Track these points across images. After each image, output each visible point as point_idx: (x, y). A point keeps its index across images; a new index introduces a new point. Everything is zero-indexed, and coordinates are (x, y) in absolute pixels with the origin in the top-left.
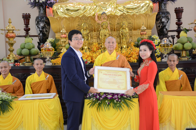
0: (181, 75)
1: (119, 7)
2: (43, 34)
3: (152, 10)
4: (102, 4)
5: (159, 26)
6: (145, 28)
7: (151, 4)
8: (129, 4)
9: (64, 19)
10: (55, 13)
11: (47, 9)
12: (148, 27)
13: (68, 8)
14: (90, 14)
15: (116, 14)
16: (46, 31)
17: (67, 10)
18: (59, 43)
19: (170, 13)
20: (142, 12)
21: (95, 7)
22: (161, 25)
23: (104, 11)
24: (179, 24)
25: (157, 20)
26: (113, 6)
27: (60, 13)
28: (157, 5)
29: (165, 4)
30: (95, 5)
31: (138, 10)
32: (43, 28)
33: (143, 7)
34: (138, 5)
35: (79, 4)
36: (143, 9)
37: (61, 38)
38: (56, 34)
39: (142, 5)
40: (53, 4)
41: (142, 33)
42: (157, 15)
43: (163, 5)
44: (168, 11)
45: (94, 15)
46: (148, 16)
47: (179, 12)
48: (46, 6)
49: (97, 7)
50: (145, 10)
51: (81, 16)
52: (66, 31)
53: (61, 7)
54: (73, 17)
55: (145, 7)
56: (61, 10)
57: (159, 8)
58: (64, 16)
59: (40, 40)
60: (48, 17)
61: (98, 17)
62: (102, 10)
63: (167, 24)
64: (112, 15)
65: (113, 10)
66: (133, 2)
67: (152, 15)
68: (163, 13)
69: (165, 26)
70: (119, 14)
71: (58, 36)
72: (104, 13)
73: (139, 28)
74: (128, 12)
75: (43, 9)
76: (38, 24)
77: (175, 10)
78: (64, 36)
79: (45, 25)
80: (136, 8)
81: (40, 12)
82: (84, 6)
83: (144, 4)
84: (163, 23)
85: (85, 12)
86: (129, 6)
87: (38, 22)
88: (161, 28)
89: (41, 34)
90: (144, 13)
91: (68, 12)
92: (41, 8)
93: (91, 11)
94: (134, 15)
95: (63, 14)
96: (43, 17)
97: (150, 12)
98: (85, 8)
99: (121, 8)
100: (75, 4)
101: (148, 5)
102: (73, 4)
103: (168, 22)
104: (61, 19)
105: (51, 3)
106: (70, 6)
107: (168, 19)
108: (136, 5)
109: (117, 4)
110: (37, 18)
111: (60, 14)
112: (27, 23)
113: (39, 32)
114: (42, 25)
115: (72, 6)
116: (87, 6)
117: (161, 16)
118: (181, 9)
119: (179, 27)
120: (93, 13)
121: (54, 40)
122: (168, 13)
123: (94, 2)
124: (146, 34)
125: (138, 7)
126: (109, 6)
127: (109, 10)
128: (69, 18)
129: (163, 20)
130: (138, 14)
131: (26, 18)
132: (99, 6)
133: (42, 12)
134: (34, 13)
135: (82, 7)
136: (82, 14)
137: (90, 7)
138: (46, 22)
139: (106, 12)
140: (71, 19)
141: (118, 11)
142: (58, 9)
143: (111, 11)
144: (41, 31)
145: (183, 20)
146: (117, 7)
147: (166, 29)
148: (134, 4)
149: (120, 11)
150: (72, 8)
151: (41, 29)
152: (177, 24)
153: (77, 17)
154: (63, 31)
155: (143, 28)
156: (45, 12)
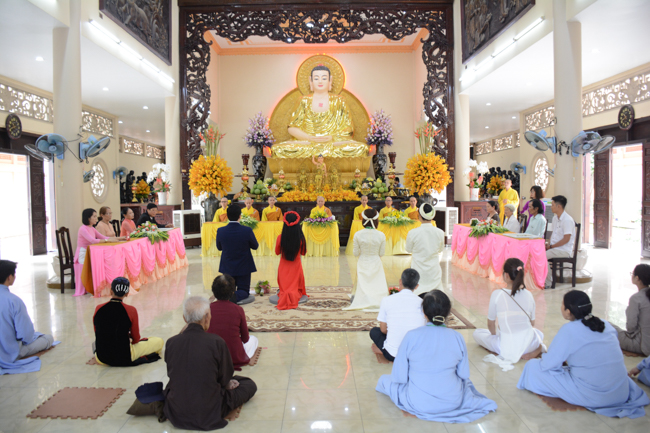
1: (336, 149)
2: (260, 173)
4: (319, 146)
5: (376, 168)
6: (359, 171)
7: (367, 148)
8: (346, 146)
9: (282, 160)
10: (273, 153)
11: (264, 148)
12: (363, 169)
13: (286, 149)
14: (307, 156)
15: (332, 156)
16: (263, 170)
17: (285, 151)
20: (357, 155)
21: (312, 148)
25: (374, 162)
26: (329, 149)
28: (374, 147)
29: (382, 147)
30: (313, 146)
31: (354, 153)
32: (259, 167)
34: (354, 148)
35: (297, 145)
36: (359, 152)
37: (279, 178)
38: (273, 174)
39: (358, 148)
40: (271, 144)
41: (356, 175)
42: (374, 158)
43: (380, 147)
44: (385, 154)
45: (311, 157)
46: (363, 159)
47: (392, 156)
48: (263, 145)
51: (299, 157)
52: (284, 172)
53: (280, 148)
54: (290, 158)
55: (361, 151)
56: (279, 151)
57: (376, 151)
58: (282, 157)
59: (256, 179)
60: (266, 157)
62: (319, 152)
64: (329, 157)
66: (350, 145)
68: (380, 155)
69: (382, 169)
70: (335, 156)
71: (275, 176)
72: (321, 155)
73: (354, 171)
74: (344, 155)
76: (255, 163)
77: (389, 155)
78: (282, 176)
79: (261, 164)
81: (257, 151)
83: (360, 147)
84: (379, 165)
85: (303, 153)
86: (345, 149)
87: (255, 161)
88: (378, 171)
89: (258, 174)
90: (360, 157)
91: (286, 154)
92: (259, 148)
93: (309, 152)
94: (350, 158)
95: (281, 155)
96: (260, 157)
97: (365, 155)
98: (302, 149)
99: (338, 150)
100: (292, 145)
101: (363, 148)
103: (383, 165)
104: (279, 159)
105: (269, 143)
107: (384, 162)
108: (352, 148)
109: (333, 147)
110: (254, 157)
111: (278, 155)
112: (246, 163)
113: (256, 171)
114: (258, 164)
116: (305, 147)
117: (378, 158)
118: (395, 153)
120: (311, 154)
122: (385, 156)
124: (360, 177)
125: (354, 150)
126: (326, 147)
127: (325, 152)
129: (380, 162)
130: (353, 157)
131: (246, 158)
133: (259, 151)
134: (252, 152)
135: (300, 149)
137: (308, 149)
138: (263, 162)
139: (323, 154)
140: (289, 160)
141: (334, 153)
142: (277, 150)
143: (328, 153)
146: (333, 150)
149: (337, 153)
150: (290, 150)
151: (257, 169)
153: (295, 158)
154: (282, 172)
155: (357, 171)
156: (262, 151)
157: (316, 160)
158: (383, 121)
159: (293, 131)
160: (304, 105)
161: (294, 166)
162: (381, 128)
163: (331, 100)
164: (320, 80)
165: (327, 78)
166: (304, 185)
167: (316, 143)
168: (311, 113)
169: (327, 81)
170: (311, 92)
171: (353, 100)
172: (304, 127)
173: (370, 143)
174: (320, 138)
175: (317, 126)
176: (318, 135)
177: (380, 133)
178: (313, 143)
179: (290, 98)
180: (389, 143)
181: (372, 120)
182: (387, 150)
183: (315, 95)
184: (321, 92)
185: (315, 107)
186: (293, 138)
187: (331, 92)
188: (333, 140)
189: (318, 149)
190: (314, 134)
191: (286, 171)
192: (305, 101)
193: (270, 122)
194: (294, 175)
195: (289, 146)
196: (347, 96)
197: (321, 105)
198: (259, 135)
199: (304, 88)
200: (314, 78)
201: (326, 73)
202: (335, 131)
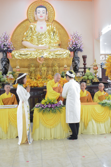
0: (88, 94)
1: (51, 53)
2: (5, 69)
3: (70, 55)
4: (41, 51)
5: (74, 65)
6: (66, 66)
7: (70, 52)
8: (57, 52)
9: (19, 60)
10: (13, 56)
11: (8, 54)
12: (68, 65)
13: (21, 53)
14: (34, 57)
15: (49, 57)
16: (7, 67)
17: (21, 54)
18: (15, 74)
19: (80, 58)
20: (64, 57)
21: (37, 53)
22: (75, 64)
23: (42, 55)
24: (85, 64)
25: (73, 61)
26: (47, 53)
27: (16, 56)
28: (73, 52)
29: (77, 53)
30: (37, 52)
31: (62, 55)
32: (5, 65)
33: (65, 54)
34: (62, 53)
35: (27, 51)
36: (65, 55)
37: (17, 71)
38: (13, 69)
39: (64, 53)
40: (12, 51)
41: (65, 69)
42: (73, 59)
43: (76, 53)
44: (78, 56)
45: (36, 58)
46: (68, 59)
47: (84, 58)
48: (7, 51)
49: (38, 53)
50: (66, 56)
51: (28, 58)
52: (20, 67)
53: (17, 52)
54: (24, 59)
55: (66, 54)
56: (17, 54)
57: (74, 55)
58: (18, 58)
59: (3, 72)
60: (9, 59)
61: (39, 59)
62: (41, 55)
63: (78, 64)
64: (47, 58)
65: (47, 55)
66: (59, 51)
67: (70, 59)
68: (76, 58)
69: (77, 65)
70: (51, 57)
71: (14, 70)
72: (42, 57)
73: (63, 66)
74: (56, 57)
75: (6, 54)
77: (82, 57)
78: (18, 70)
79: (6, 63)
80: (61, 55)
81: (3, 55)
82: (30, 52)
83: (65, 52)
84: (76, 63)
85: (31, 56)
86: (57, 53)
87: (2, 61)
88: (75, 66)
89: (4, 69)
90: (66, 58)
91: (21, 56)
92: (4, 53)
93: (35, 55)
94: (60, 58)
95: (18, 57)
96: (5, 58)
97: (69, 57)
98: (31, 53)
99: (52, 54)
100: (25, 51)
101: (68, 53)
102: (24, 51)
103: (79, 63)
104: (16, 59)
105: (10, 50)
106: (22, 52)
107: (79, 61)
109: (50, 52)
110: (2, 59)
113: (3, 67)
114: (4, 63)
115: (23, 52)
116: (32, 52)
117: (75, 59)
118: (86, 56)
119: (85, 66)
120: (36, 56)
121: (12, 72)
122: (78, 58)
123: (36, 50)
124: (67, 70)
125: (62, 54)
126: (45, 52)
128: (21, 59)
129: (76, 62)
130: (62, 58)
132: (40, 52)
133: (5, 55)
135: (29, 53)
136: (29, 57)
137: (34, 53)
138: (7, 62)
139: (44, 56)
140: (23, 60)
141: (50, 55)
142: (15, 54)
143: (47, 56)
144: (4, 67)
145: (87, 62)
146: (50, 53)
147: (78, 67)
148: (60, 52)
149: (52, 56)
150: (23, 54)
151: (4, 66)
152: (84, 64)
153: (26, 59)
154: (18, 67)
155: (65, 66)
156: (7, 55)
157: (40, 59)
158: (77, 38)
159: (25, 43)
160: (31, 28)
161: (26, 64)
162: (77, 42)
163: (47, 25)
164: (41, 13)
165: (45, 12)
166: (33, 74)
167: (39, 50)
168: (36, 32)
169: (45, 14)
170: (35, 21)
171: (59, 27)
172: (32, 41)
173: (71, 50)
174: (41, 47)
175: (39, 40)
176: (40, 45)
177: (76, 44)
178: (37, 50)
179: (23, 25)
180: (81, 51)
181: (71, 38)
182: (80, 55)
183: (38, 22)
184: (41, 20)
185: (38, 29)
186: (25, 47)
187: (47, 21)
188: (49, 48)
189: (41, 53)
190: (37, 45)
191: (21, 67)
192: (32, 26)
193: (11, 39)
194: (26, 69)
195: (23, 51)
196: (56, 24)
197: (42, 28)
198: (4, 45)
199: (31, 18)
200: (37, 12)
201: (44, 9)
202: (50, 43)
